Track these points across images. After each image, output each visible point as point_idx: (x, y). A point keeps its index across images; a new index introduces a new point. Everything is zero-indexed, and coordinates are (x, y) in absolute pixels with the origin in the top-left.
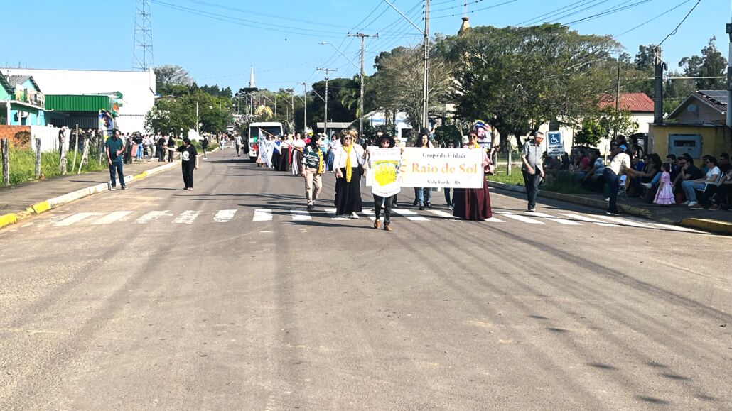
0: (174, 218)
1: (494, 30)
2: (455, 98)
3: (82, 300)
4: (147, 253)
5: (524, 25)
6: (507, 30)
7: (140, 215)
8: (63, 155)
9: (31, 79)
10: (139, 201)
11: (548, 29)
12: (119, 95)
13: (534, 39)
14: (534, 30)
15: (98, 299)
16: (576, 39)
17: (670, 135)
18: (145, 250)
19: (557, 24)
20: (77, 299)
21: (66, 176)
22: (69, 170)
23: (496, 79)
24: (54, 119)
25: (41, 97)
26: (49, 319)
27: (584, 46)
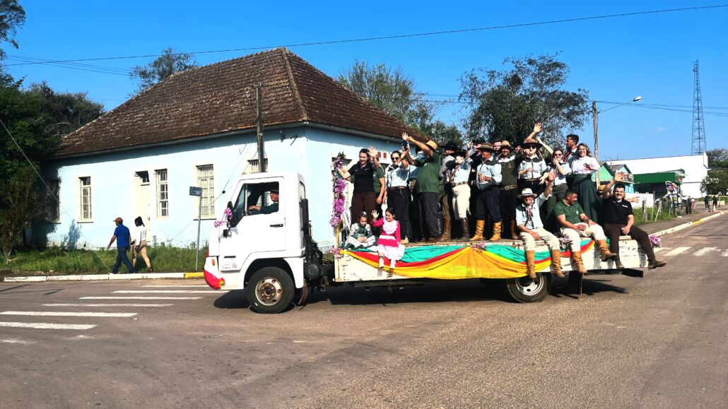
0: (720, 253)
3: (655, 308)
4: (701, 278)
7: (697, 250)
8: (645, 211)
9: (625, 166)
10: (696, 240)
12: (683, 171)
15: (666, 308)
18: (699, 275)
20: (652, 308)
21: (647, 223)
22: (649, 219)
24: (640, 188)
25: (631, 176)
26: (631, 319)
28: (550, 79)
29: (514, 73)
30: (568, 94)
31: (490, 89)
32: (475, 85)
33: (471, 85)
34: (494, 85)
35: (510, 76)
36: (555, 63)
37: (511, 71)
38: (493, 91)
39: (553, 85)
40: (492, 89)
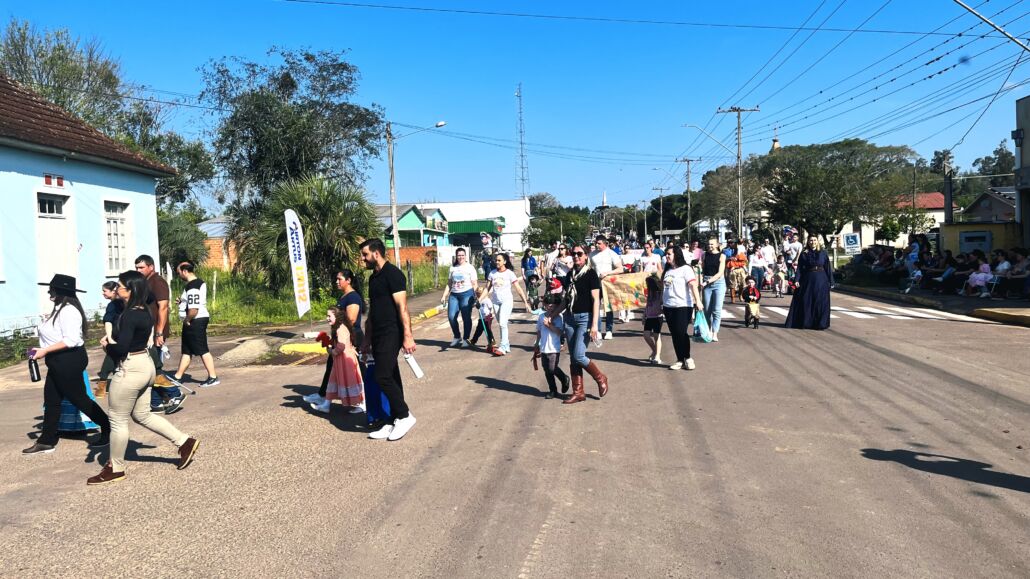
1: (801, 148)
2: (768, 206)
5: (828, 142)
6: (811, 147)
9: (439, 211)
11: (848, 144)
12: (502, 219)
13: (837, 153)
14: (836, 146)
16: (874, 150)
17: (961, 233)
19: (857, 139)
23: (804, 189)
24: (455, 240)
25: (445, 224)
27: (882, 157)
28: (334, 85)
29: (286, 71)
30: (358, 109)
31: (247, 89)
32: (225, 81)
33: (218, 80)
34: (255, 84)
35: (279, 73)
36: (341, 64)
37: (279, 66)
38: (253, 95)
39: (339, 95)
40: (252, 90)
